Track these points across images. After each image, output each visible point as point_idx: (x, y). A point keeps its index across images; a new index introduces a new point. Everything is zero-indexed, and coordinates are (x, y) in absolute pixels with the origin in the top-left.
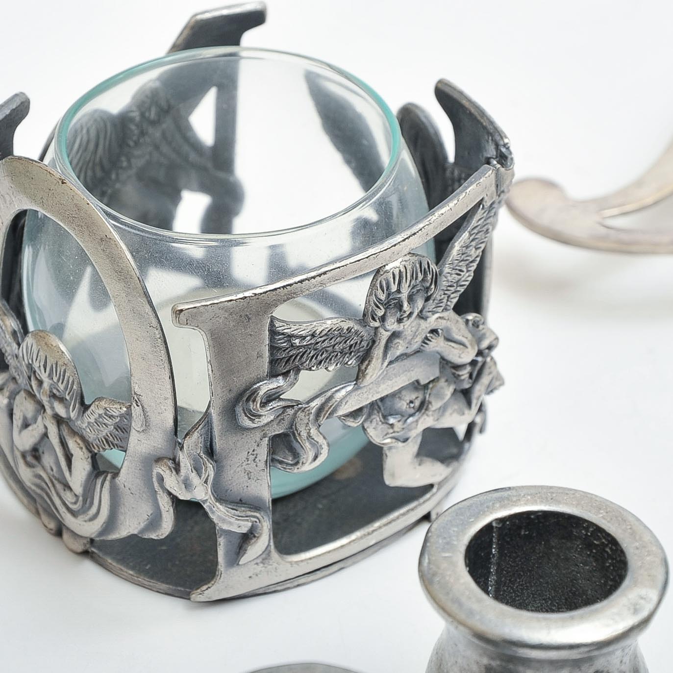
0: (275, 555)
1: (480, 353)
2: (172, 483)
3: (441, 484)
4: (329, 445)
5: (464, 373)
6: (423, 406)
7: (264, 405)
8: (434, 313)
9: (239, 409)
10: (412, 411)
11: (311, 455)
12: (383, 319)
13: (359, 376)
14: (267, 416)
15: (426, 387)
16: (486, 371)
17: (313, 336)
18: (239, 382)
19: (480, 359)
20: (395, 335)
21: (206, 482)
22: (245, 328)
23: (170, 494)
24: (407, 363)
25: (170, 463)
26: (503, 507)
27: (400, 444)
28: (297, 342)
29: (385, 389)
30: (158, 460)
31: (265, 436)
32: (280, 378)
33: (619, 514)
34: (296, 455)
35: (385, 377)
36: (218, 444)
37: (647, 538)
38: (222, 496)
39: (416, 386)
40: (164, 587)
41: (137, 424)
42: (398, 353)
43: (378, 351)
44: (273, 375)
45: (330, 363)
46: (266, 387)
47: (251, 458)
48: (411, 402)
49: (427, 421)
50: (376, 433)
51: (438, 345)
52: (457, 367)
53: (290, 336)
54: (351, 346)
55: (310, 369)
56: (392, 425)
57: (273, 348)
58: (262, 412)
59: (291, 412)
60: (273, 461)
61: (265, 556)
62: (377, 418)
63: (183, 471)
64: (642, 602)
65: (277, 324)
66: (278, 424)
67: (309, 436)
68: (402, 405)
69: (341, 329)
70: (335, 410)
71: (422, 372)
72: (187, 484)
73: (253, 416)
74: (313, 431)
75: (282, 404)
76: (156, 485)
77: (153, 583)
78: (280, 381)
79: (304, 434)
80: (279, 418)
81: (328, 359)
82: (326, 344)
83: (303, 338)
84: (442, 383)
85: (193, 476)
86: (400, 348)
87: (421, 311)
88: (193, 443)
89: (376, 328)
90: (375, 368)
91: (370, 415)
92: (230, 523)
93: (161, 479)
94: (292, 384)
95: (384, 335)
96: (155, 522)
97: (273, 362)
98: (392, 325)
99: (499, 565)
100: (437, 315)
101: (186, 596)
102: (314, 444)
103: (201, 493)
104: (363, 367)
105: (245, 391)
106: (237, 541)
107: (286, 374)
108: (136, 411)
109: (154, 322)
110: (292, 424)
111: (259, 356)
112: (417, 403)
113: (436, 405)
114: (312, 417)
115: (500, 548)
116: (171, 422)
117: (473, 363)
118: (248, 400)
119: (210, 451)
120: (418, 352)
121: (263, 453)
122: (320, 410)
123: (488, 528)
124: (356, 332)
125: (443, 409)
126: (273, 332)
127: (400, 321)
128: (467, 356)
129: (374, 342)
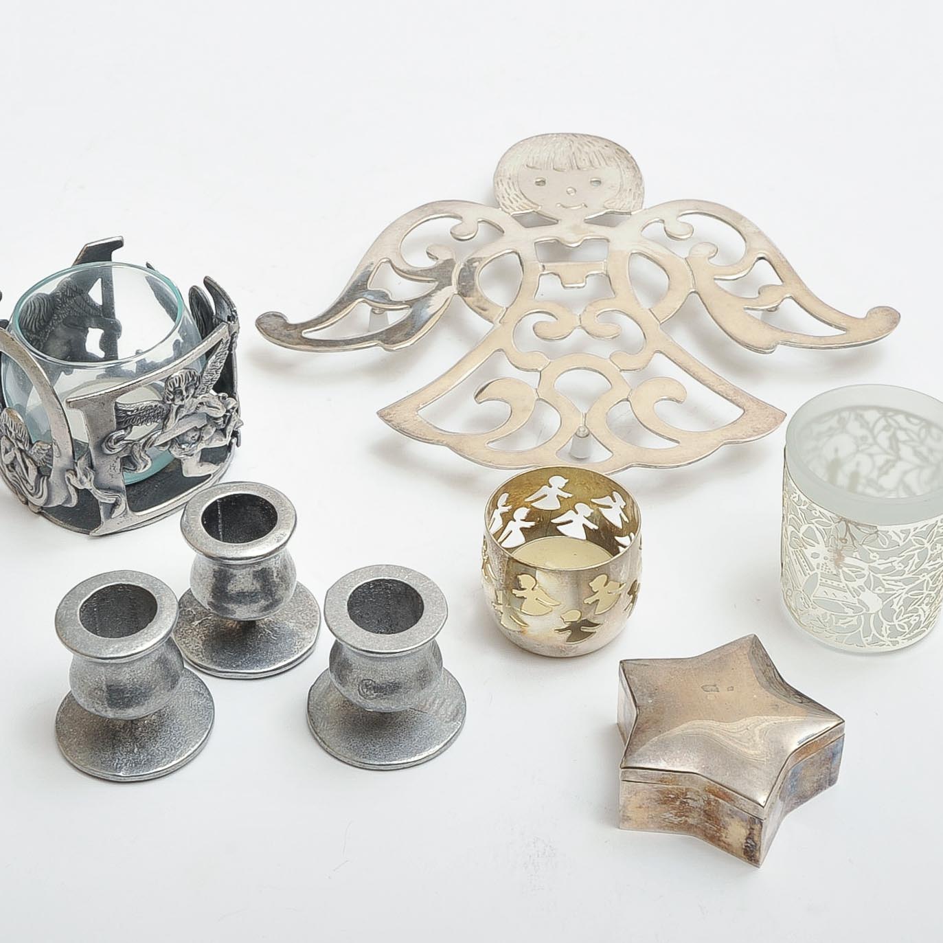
0: (130, 512)
1: (228, 411)
2: (74, 481)
3: (214, 474)
4: (151, 460)
5: (220, 421)
6: (200, 439)
7: (115, 443)
8: (200, 395)
9: (104, 446)
10: (194, 441)
11: (143, 466)
12: (173, 400)
13: (164, 426)
14: (118, 448)
15: (201, 429)
16: (232, 419)
17: (137, 410)
18: (103, 433)
19: (228, 414)
20: (181, 406)
21: (90, 480)
22: (102, 408)
23: (74, 486)
24: (188, 419)
25: (73, 472)
26: (222, 493)
27: (189, 457)
28: (129, 413)
29: (179, 432)
30: (67, 470)
31: (118, 457)
32: (123, 431)
33: (276, 494)
34: (135, 466)
35: (178, 426)
36: (95, 464)
37: (288, 505)
38: (99, 487)
39: (195, 429)
40: (78, 529)
41: (55, 454)
42: (183, 415)
43: (173, 415)
44: (118, 429)
45: (148, 422)
46: (116, 435)
47: (112, 468)
48: (193, 437)
49: (202, 446)
50: (175, 452)
51: (204, 409)
52: (216, 419)
53: (126, 411)
54: (158, 414)
55: (138, 425)
56: (184, 449)
57: (117, 417)
58: (115, 447)
59: (130, 445)
60: (123, 469)
61: (125, 513)
62: (176, 446)
63: (78, 475)
64: (282, 536)
65: (119, 405)
66: (124, 451)
67: (140, 456)
68: (189, 439)
69: (151, 406)
70: (153, 444)
71: (198, 423)
72: (81, 482)
73: (111, 449)
74: (142, 454)
75: (125, 442)
76: (67, 482)
77: (71, 527)
78: (123, 432)
79: (138, 456)
80: (125, 449)
81: (147, 421)
82: (145, 413)
83: (132, 411)
84: (209, 427)
85: (84, 477)
86: (184, 412)
87: (194, 394)
88: (82, 463)
89: (170, 404)
90: (171, 423)
91: (172, 444)
92: (105, 499)
93: (69, 479)
94: (129, 433)
95: (175, 407)
96: (68, 499)
97: (118, 423)
98: (178, 402)
99: (222, 519)
100: (202, 396)
101: (88, 533)
102: (144, 460)
103: (88, 485)
104: (165, 423)
105: (106, 437)
106: (110, 507)
107: (125, 429)
108: (55, 447)
109: (59, 407)
110: (131, 452)
111: (111, 421)
112: (196, 437)
113: (206, 437)
114: (141, 448)
115: (222, 512)
116: (71, 453)
117: (225, 416)
118: (107, 441)
119: (92, 467)
120: (193, 413)
121: (118, 465)
122: (145, 444)
123: (215, 503)
124: (160, 407)
125: (211, 439)
126: (117, 410)
127: (182, 400)
128: (221, 413)
129: (170, 410)
